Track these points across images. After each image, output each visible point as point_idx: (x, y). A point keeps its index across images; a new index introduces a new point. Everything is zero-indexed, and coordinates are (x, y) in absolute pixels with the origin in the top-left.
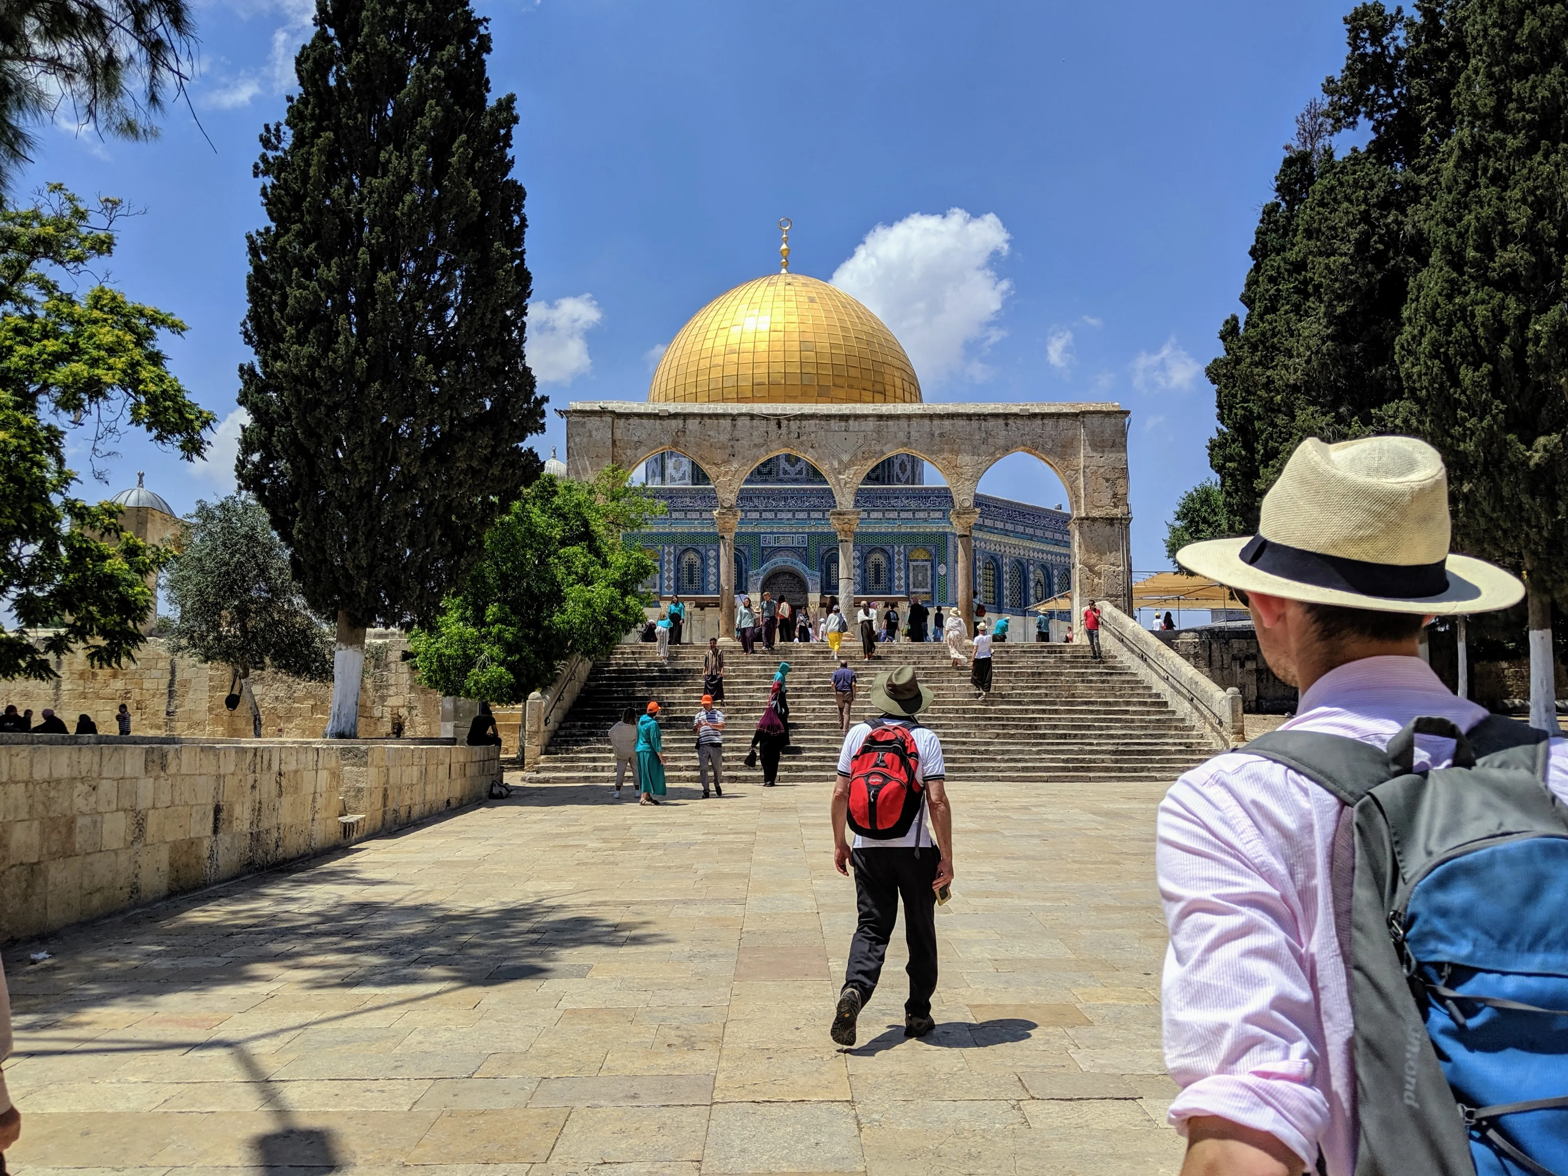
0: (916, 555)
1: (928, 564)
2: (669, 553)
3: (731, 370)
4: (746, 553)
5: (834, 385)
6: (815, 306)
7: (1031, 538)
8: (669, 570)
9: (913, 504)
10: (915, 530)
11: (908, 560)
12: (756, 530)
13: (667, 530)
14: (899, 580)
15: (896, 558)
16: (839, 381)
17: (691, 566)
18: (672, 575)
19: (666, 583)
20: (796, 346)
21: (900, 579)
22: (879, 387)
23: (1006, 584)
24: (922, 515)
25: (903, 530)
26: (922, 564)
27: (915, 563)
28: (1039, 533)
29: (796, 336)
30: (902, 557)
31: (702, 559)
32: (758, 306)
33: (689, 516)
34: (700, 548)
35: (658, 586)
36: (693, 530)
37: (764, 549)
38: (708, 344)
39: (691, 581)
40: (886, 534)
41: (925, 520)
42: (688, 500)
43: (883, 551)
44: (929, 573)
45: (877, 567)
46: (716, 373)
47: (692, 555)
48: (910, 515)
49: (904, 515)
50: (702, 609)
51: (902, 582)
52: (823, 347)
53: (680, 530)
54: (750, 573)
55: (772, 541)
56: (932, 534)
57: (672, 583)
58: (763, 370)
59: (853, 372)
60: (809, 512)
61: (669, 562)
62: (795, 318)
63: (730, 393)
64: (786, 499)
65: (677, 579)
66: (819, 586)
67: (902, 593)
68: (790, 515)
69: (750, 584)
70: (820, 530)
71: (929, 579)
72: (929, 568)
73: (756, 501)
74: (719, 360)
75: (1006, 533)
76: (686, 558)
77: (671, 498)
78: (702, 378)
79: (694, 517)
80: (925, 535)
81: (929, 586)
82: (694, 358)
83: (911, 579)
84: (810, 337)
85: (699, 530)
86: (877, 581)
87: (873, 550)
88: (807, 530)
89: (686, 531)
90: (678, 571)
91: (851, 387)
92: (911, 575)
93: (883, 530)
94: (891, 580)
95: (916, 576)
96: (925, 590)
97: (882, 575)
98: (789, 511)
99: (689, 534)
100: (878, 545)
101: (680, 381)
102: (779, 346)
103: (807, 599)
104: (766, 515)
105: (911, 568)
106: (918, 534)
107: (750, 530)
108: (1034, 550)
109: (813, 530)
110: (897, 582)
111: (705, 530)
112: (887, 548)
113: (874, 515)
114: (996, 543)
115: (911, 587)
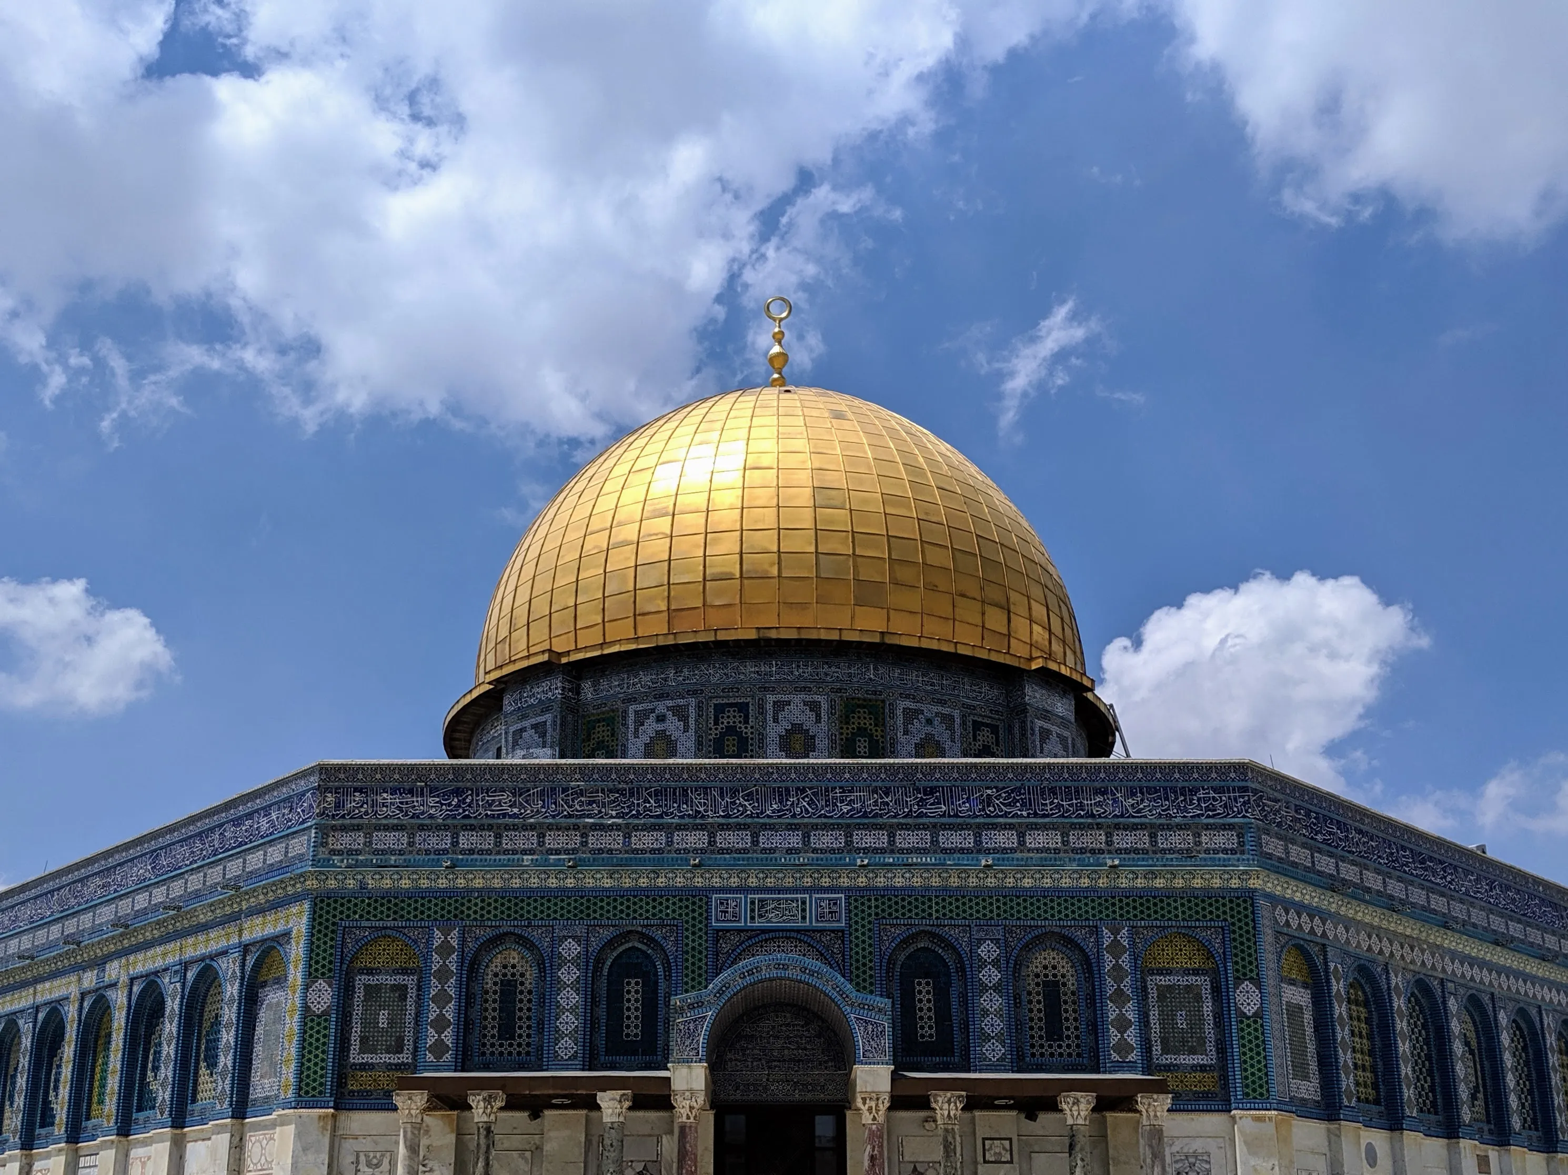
0: (1165, 955)
1: (1203, 983)
2: (445, 949)
3: (657, 549)
4: (669, 946)
5: (895, 582)
6: (846, 424)
7: (1446, 924)
8: (442, 999)
9: (1150, 811)
10: (1159, 883)
11: (1143, 971)
12: (699, 882)
13: (442, 883)
14: (1122, 1029)
15: (1109, 962)
16: (904, 574)
17: (509, 988)
18: (450, 1012)
19: (431, 1036)
20: (804, 497)
21: (1123, 1024)
22: (994, 593)
23: (1404, 1047)
24: (1176, 840)
25: (1124, 883)
26: (1184, 981)
27: (1164, 981)
28: (1459, 911)
29: (804, 477)
30: (1125, 960)
31: (542, 969)
32: (719, 425)
33: (506, 844)
34: (534, 935)
35: (409, 1045)
36: (516, 883)
37: (720, 934)
38: (606, 504)
39: (507, 1031)
40: (1075, 894)
41: (1188, 854)
42: (506, 797)
43: (1068, 942)
44: (1208, 1007)
45: (1052, 990)
46: (622, 560)
47: (514, 956)
48: (1142, 840)
49: (1123, 840)
50: (535, 1115)
51: (1132, 1036)
52: (865, 501)
53: (478, 883)
54: (676, 1001)
55: (743, 911)
56: (1210, 896)
57: (448, 1037)
58: (730, 544)
59: (937, 557)
60: (848, 830)
61: (443, 974)
62: (800, 444)
63: (651, 599)
64: (782, 794)
65: (466, 1026)
66: (886, 1042)
67: (1131, 1067)
68: (795, 840)
69: (674, 1035)
70: (881, 882)
71: (1209, 1029)
72: (1206, 993)
73: (698, 799)
74: (629, 533)
75: (1391, 905)
76: (495, 964)
77: (458, 792)
78: (592, 572)
79: (521, 844)
80: (1189, 895)
81: (1211, 1047)
82: (574, 535)
83: (1155, 1027)
84: (837, 479)
85: (534, 882)
86: (1054, 1031)
87: (1039, 941)
88: (845, 882)
89: (497, 883)
90: (468, 999)
91: (932, 588)
92: (1154, 1015)
93: (1066, 882)
94: (1095, 1027)
95: (1167, 1020)
96: (1198, 1059)
97: (1068, 1011)
98: (792, 827)
99: (503, 894)
100: (1052, 925)
101: (543, 585)
102: (765, 496)
103: (848, 1084)
104: (728, 839)
105: (1153, 994)
106: (1169, 894)
107: (680, 881)
108: (1454, 955)
109: (862, 881)
110: (1114, 1035)
111: (553, 882)
112: (1079, 935)
113: (1036, 840)
114: (1372, 930)
115: (1157, 1049)
